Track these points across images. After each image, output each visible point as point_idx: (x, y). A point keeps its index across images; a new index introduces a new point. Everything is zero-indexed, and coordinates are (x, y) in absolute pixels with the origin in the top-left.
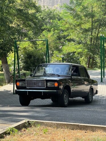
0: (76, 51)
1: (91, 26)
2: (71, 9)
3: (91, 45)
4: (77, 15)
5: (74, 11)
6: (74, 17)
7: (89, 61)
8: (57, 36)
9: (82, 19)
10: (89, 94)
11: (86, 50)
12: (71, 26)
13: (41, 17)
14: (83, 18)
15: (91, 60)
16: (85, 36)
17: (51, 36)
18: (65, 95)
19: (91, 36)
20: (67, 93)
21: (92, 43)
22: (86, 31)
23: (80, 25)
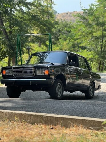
0: (88, 57)
1: (101, 35)
2: (84, 19)
3: (101, 51)
4: (89, 24)
5: (87, 20)
6: (86, 26)
7: (100, 66)
8: (72, 45)
9: (93, 28)
10: (90, 88)
11: (97, 56)
12: (84, 34)
13: (59, 28)
14: (95, 26)
15: (101, 65)
16: (96, 43)
17: (67, 44)
18: (58, 86)
19: (101, 43)
20: (61, 83)
21: (102, 49)
22: (97, 38)
23: (92, 33)
